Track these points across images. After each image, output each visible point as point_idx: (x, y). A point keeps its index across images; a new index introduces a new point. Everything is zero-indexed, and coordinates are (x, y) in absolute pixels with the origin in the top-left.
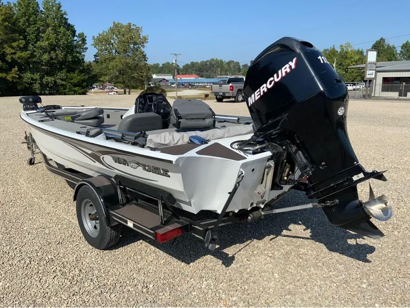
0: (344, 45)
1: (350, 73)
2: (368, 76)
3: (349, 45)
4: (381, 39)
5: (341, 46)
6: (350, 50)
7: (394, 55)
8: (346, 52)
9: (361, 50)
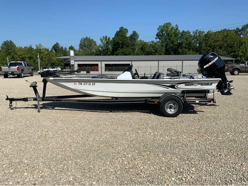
0: (38, 45)
1: (44, 61)
2: (72, 63)
3: (40, 45)
4: (57, 43)
5: (37, 46)
6: (42, 48)
7: (66, 52)
8: (40, 49)
9: (47, 48)
